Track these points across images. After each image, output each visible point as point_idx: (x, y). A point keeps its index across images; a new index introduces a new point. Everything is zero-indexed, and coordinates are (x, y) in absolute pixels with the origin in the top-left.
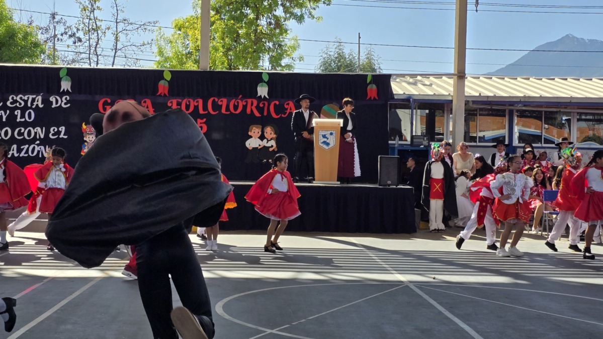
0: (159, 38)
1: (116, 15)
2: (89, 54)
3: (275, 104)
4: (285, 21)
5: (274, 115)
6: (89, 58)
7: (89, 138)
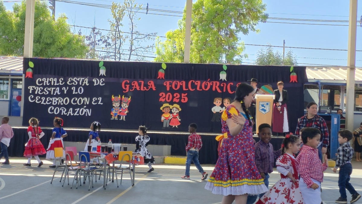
0: (158, 43)
1: (132, 29)
2: (115, 53)
3: (231, 84)
4: (236, 32)
5: (230, 92)
6: (115, 56)
7: (116, 105)
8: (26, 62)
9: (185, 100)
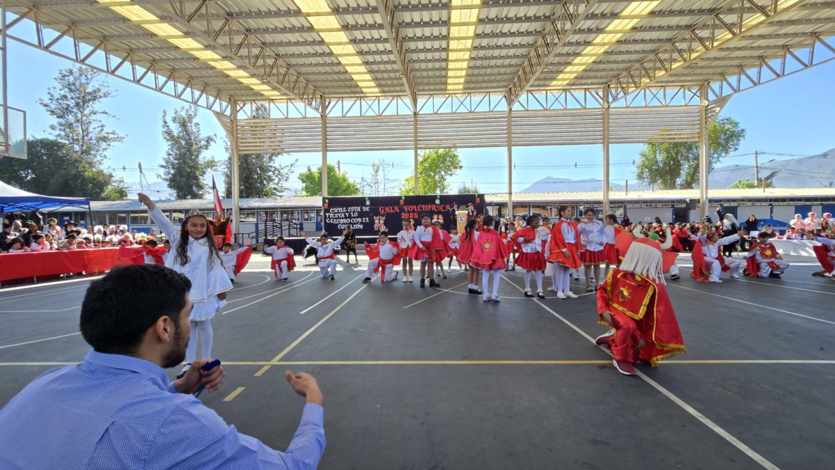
3: (442, 206)
5: (442, 210)
7: (377, 221)
8: (324, 199)
9: (416, 217)
